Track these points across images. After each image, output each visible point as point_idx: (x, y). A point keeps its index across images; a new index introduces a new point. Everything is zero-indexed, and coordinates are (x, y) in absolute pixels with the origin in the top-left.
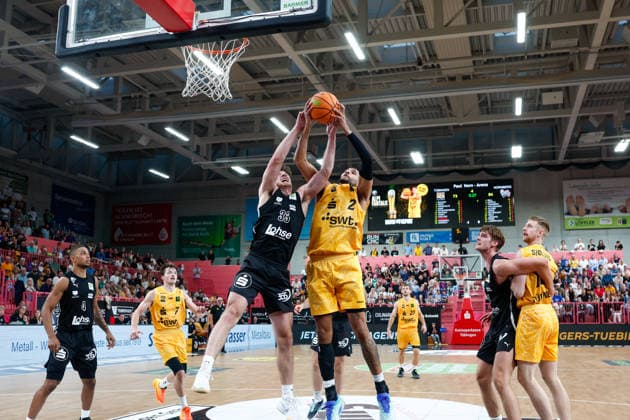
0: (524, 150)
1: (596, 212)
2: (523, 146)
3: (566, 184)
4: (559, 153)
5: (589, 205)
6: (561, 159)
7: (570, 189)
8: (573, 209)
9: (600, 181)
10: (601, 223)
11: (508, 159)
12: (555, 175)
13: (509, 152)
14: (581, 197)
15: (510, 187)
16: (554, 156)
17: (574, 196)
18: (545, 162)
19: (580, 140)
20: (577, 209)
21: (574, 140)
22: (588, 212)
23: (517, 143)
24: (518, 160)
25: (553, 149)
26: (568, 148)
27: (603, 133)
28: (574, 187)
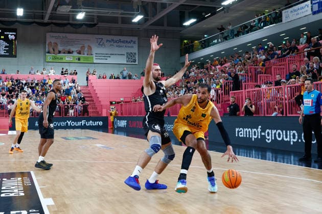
0: (24, 12)
1: (64, 53)
2: (24, 9)
3: (48, 35)
4: (45, 16)
5: (60, 48)
6: (46, 20)
7: (51, 38)
8: (51, 50)
9: (67, 35)
10: (67, 59)
11: (14, 16)
12: (42, 28)
13: (16, 11)
14: (56, 44)
15: (15, 33)
16: (43, 17)
17: (52, 42)
18: (36, 20)
19: (58, 9)
20: (54, 50)
21: (55, 9)
22: (60, 52)
23: (21, 7)
24: (21, 17)
25: (43, 13)
26: (51, 13)
27: (71, 6)
28: (53, 37)
